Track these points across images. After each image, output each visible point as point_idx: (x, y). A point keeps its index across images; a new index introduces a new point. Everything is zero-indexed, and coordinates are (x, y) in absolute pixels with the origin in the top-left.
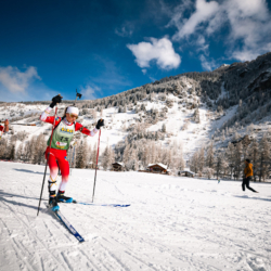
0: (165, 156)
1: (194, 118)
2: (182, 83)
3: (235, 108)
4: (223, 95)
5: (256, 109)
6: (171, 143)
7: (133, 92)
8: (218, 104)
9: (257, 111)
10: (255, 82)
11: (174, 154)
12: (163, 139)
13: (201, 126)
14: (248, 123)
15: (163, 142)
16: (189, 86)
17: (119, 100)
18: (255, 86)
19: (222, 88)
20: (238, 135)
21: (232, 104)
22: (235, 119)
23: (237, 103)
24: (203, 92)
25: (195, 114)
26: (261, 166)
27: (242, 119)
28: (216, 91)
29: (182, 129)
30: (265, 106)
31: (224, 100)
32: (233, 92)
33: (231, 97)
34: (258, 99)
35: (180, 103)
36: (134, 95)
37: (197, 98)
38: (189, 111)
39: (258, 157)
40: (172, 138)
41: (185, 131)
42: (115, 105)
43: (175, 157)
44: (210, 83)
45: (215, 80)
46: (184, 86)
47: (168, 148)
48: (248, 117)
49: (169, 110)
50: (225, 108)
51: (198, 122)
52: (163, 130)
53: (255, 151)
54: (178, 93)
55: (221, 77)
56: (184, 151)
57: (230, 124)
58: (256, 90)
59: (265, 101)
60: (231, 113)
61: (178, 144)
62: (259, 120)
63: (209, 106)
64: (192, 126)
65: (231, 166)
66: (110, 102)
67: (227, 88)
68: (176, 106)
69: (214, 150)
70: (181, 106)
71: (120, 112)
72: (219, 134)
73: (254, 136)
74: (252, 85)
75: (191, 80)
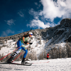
0: (30, 56)
1: (40, 43)
2: (35, 32)
3: (51, 39)
4: (48, 36)
5: (56, 39)
6: (32, 51)
7: (19, 34)
8: (46, 38)
9: (57, 40)
10: (55, 32)
11: (34, 55)
12: (30, 50)
13: (42, 45)
14: (55, 44)
15: (30, 51)
16: (38, 33)
17: (14, 37)
18: (56, 33)
19: (47, 34)
20: (52, 47)
21: (50, 38)
22: (51, 43)
23: (52, 38)
24: (42, 35)
25: (40, 42)
26: (59, 56)
27: (53, 42)
28: (46, 35)
29: (36, 46)
30: (59, 39)
31: (48, 37)
32: (50, 35)
33: (50, 36)
34: (57, 37)
35: (35, 38)
36: (20, 35)
37: (40, 37)
38: (38, 41)
39: (58, 54)
40: (33, 50)
41: (37, 47)
42: (12, 39)
43: (34, 56)
44: (44, 32)
45: (45, 31)
46: (36, 33)
47: (31, 53)
48: (55, 42)
49: (32, 40)
50: (48, 39)
51: (41, 44)
52: (30, 47)
53: (57, 52)
54: (35, 35)
55: (47, 31)
56: (37, 54)
57: (50, 44)
58: (56, 34)
59: (58, 37)
60: (50, 41)
61: (35, 51)
62: (58, 42)
63: (44, 39)
64: (39, 45)
65: (51, 57)
66: (11, 38)
67: (49, 34)
68: (34, 39)
69: (46, 52)
70: (35, 39)
71: (14, 41)
72: (47, 48)
73: (57, 47)
74: (55, 33)
75: (38, 31)
